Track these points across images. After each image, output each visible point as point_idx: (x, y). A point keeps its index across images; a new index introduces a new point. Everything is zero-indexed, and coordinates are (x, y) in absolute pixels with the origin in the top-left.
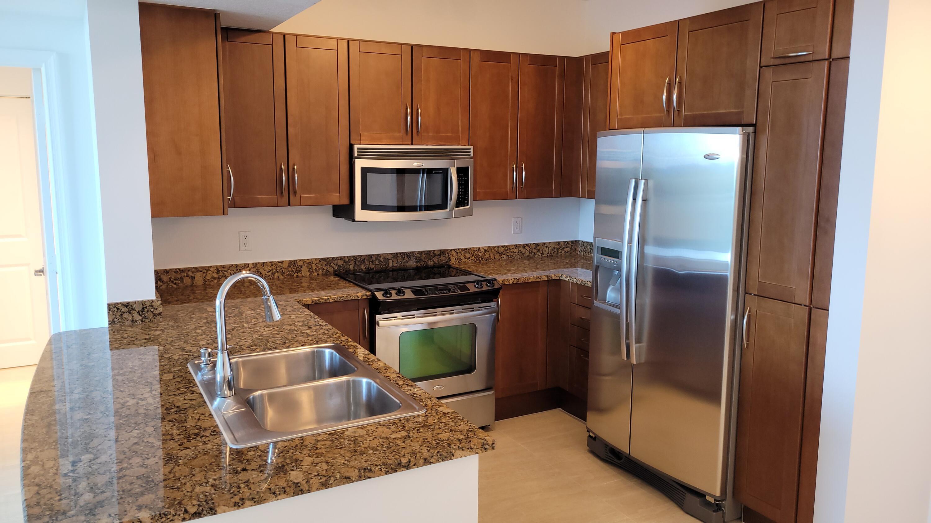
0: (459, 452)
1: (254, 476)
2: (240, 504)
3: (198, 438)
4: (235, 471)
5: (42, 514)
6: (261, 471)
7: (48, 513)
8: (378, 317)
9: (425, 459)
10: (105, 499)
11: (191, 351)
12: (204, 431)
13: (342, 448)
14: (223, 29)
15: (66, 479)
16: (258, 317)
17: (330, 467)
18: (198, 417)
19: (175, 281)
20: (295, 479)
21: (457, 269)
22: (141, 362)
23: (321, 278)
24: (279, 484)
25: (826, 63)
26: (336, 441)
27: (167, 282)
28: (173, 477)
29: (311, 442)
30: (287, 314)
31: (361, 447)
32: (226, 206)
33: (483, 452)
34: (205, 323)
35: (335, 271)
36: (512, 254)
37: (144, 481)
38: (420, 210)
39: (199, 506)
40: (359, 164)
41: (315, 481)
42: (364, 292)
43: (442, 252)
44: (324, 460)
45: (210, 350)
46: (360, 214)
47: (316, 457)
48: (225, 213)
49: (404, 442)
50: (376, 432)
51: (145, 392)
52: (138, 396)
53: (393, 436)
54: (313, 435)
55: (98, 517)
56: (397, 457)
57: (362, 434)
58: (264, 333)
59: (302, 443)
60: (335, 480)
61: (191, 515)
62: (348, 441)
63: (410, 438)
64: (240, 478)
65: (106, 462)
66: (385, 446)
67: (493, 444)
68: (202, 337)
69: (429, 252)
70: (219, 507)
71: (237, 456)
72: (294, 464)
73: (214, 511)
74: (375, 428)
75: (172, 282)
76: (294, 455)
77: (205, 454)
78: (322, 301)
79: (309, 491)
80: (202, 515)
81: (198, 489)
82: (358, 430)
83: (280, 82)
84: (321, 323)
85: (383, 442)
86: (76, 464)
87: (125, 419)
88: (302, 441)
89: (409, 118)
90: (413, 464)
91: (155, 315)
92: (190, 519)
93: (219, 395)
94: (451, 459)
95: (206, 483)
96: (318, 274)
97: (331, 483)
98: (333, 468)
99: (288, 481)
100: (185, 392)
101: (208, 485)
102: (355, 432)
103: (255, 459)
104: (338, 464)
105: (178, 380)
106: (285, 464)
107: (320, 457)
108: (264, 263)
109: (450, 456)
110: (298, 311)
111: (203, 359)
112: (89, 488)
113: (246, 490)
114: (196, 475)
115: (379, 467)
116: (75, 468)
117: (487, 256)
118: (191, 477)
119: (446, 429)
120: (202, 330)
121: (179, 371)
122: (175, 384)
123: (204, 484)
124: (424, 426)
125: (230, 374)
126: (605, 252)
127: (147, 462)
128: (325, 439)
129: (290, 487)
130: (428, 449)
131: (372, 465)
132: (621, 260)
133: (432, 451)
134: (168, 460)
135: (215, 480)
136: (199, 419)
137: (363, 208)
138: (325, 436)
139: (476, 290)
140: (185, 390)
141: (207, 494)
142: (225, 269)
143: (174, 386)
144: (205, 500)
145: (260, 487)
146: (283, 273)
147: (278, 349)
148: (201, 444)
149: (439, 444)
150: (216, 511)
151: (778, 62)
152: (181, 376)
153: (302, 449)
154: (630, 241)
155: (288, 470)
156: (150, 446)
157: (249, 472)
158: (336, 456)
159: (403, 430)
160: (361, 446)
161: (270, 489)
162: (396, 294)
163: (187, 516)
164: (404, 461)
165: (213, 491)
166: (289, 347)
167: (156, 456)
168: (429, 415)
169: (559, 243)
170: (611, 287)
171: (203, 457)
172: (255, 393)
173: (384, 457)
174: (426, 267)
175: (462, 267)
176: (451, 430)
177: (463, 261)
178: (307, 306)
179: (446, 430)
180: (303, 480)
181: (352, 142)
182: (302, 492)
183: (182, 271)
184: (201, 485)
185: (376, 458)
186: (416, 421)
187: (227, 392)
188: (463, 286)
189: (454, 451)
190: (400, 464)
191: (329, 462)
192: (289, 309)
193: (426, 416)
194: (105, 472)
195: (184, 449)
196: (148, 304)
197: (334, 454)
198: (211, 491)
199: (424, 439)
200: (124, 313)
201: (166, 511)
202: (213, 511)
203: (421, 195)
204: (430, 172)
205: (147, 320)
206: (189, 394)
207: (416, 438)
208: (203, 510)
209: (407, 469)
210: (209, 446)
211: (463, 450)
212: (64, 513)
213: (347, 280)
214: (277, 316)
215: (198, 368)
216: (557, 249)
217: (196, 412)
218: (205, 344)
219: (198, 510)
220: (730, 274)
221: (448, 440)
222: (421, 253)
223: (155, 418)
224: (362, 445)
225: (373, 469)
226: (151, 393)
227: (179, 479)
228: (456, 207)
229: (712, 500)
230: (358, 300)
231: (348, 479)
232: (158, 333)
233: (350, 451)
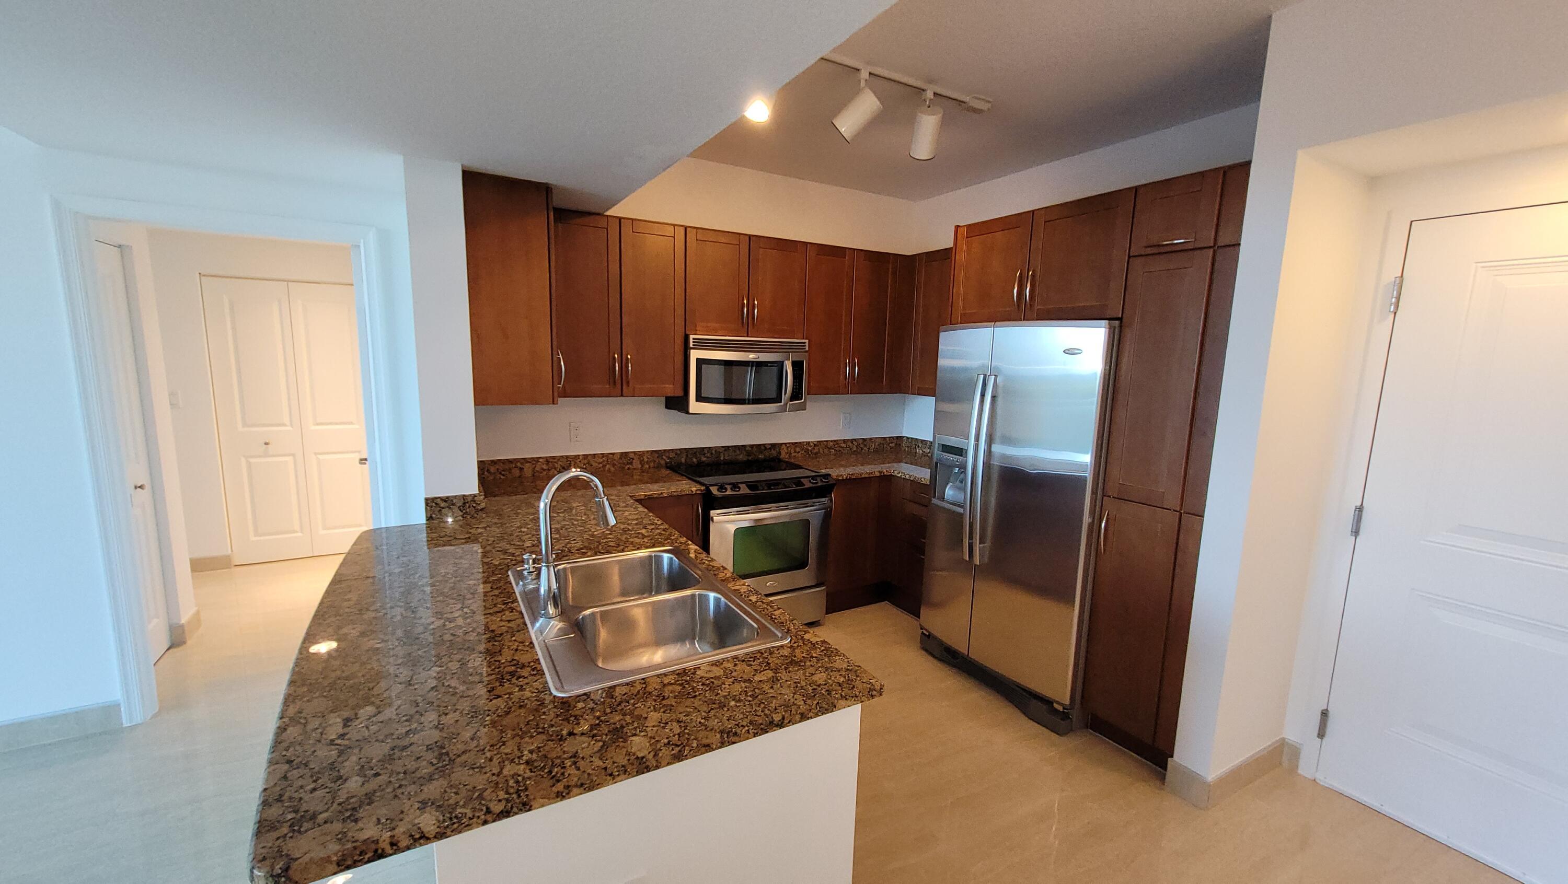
0: (842, 702)
1: (583, 746)
2: (564, 794)
3: (514, 680)
4: (559, 737)
5: (281, 819)
6: (594, 736)
7: (289, 816)
8: (713, 512)
9: (802, 714)
10: (377, 788)
11: (514, 554)
12: (521, 669)
13: (695, 696)
14: (555, 210)
15: (331, 751)
16: (588, 513)
17: (683, 729)
18: (515, 647)
19: (503, 473)
20: (639, 750)
21: (787, 462)
22: (455, 569)
23: (652, 470)
24: (618, 761)
25: (1211, 251)
26: (687, 686)
27: (494, 473)
28: (476, 747)
29: (657, 688)
30: (619, 511)
31: (718, 696)
32: (556, 394)
33: (869, 700)
34: (531, 520)
35: (667, 463)
36: (841, 449)
37: (436, 753)
38: (749, 404)
39: (507, 800)
40: (695, 355)
41: (665, 753)
42: (699, 487)
43: (773, 446)
44: (674, 717)
45: (534, 556)
46: (695, 406)
47: (664, 712)
48: (555, 402)
49: (772, 687)
50: (735, 671)
51: (456, 609)
52: (445, 616)
53: (757, 678)
54: (658, 676)
55: (360, 824)
56: (767, 712)
57: (718, 675)
58: (595, 533)
59: (645, 689)
60: (690, 751)
61: (495, 816)
62: (702, 685)
63: (779, 681)
64: (565, 749)
65: (390, 719)
66: (750, 694)
67: (881, 689)
68: (527, 536)
69: (759, 445)
70: (535, 801)
71: (562, 711)
72: (636, 724)
73: (528, 807)
74: (733, 665)
75: (500, 473)
76: (636, 708)
77: (521, 707)
78: (655, 496)
79: (657, 767)
80: (512, 814)
81: (508, 770)
82: (714, 668)
83: (614, 268)
84: (656, 522)
85: (746, 687)
86: (349, 724)
87: (426, 649)
88: (644, 686)
89: (745, 310)
90: (787, 722)
91: (477, 511)
92: (494, 821)
93: (543, 615)
94: (832, 711)
95: (519, 758)
96: (649, 467)
97: (685, 754)
98: (686, 731)
99: (629, 755)
100: (503, 610)
101: (521, 762)
102: (710, 671)
103: (585, 715)
104: (694, 724)
105: (496, 592)
106: (624, 724)
107: (669, 711)
108: (594, 455)
109: (831, 708)
110: (631, 507)
111: (526, 566)
112: (359, 767)
113: (572, 771)
114: (507, 744)
115: (747, 728)
116: (346, 730)
117: (816, 450)
118: (500, 747)
119: (819, 667)
120: (528, 528)
121: (499, 580)
122: (491, 598)
123: (516, 760)
124: (793, 663)
125: (555, 587)
126: (946, 449)
127: (444, 720)
128: (672, 681)
129: (633, 764)
130: (805, 699)
131: (737, 725)
132: (966, 457)
133: (809, 702)
134: (472, 717)
135: (531, 752)
136: (517, 650)
137: (697, 400)
138: (673, 677)
139: (811, 485)
140: (503, 607)
141: (520, 779)
142: (555, 461)
143: (490, 601)
144: (516, 791)
145: (592, 765)
146: (614, 465)
147: (611, 553)
148: (517, 689)
149: (816, 691)
150: (531, 806)
151: (1149, 251)
152: (500, 587)
153: (645, 698)
154: (977, 439)
155: (629, 734)
156: (451, 693)
157: (577, 737)
158: (688, 710)
159: (767, 668)
160: (719, 694)
161: (605, 769)
162: (731, 489)
163: (489, 817)
164: (777, 718)
165: (528, 774)
166: (623, 551)
167: (457, 709)
168: (796, 645)
169: (884, 438)
170: (951, 484)
171: (518, 711)
172: (584, 613)
173: (751, 712)
174: (757, 461)
175: (792, 461)
176: (827, 669)
177: (793, 455)
178: (640, 501)
179: (820, 669)
180: (649, 753)
181: (687, 332)
182: (648, 769)
183: (510, 461)
184: (512, 761)
185: (741, 713)
186: (781, 653)
187: (551, 610)
188: (798, 481)
189: (836, 701)
190: (771, 723)
191: (680, 720)
192: (622, 505)
193: (792, 646)
194: (386, 736)
195: (494, 698)
196: (469, 499)
197: (686, 707)
198: (525, 773)
199: (795, 683)
200: (443, 508)
201: (460, 813)
202: (526, 807)
203: (750, 389)
204: (759, 364)
205: (469, 517)
206: (507, 613)
207: (786, 681)
208: (512, 807)
209: (780, 728)
210: (527, 694)
211: (846, 699)
212: (314, 817)
213: (679, 473)
214: (612, 521)
215: (520, 576)
216: (883, 444)
217: (514, 638)
218: (530, 545)
219: (505, 807)
220: (1088, 474)
221: (826, 684)
222: (752, 446)
223: (462, 648)
224: (720, 692)
225: (738, 731)
226: (463, 611)
227: (483, 750)
228: (791, 401)
229: (1061, 709)
230: (692, 495)
231: (708, 748)
232: (480, 531)
233: (706, 702)
